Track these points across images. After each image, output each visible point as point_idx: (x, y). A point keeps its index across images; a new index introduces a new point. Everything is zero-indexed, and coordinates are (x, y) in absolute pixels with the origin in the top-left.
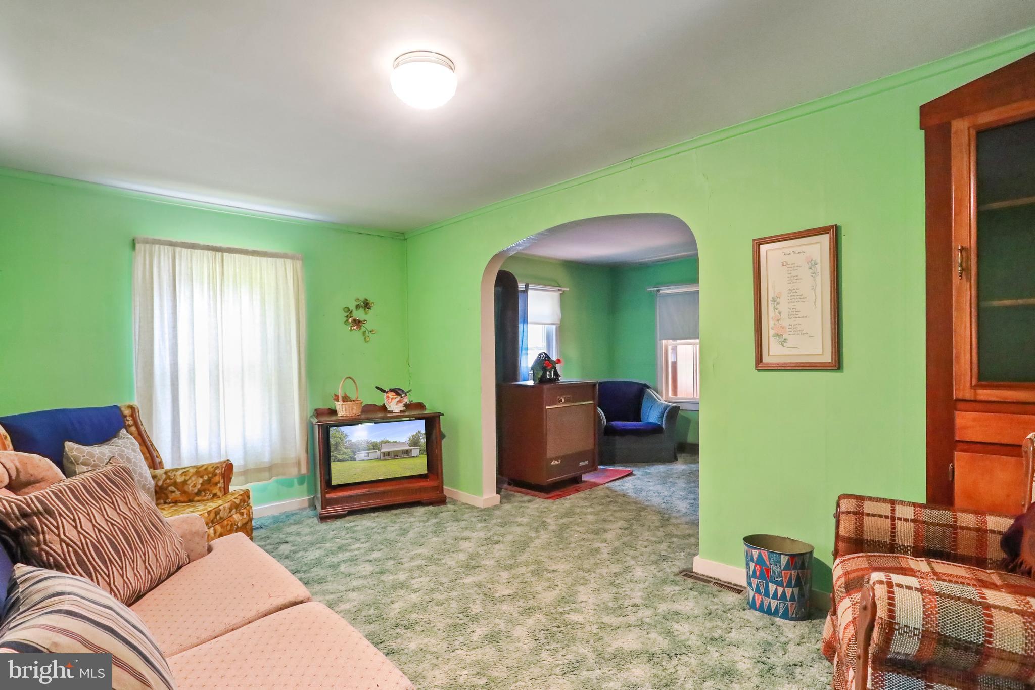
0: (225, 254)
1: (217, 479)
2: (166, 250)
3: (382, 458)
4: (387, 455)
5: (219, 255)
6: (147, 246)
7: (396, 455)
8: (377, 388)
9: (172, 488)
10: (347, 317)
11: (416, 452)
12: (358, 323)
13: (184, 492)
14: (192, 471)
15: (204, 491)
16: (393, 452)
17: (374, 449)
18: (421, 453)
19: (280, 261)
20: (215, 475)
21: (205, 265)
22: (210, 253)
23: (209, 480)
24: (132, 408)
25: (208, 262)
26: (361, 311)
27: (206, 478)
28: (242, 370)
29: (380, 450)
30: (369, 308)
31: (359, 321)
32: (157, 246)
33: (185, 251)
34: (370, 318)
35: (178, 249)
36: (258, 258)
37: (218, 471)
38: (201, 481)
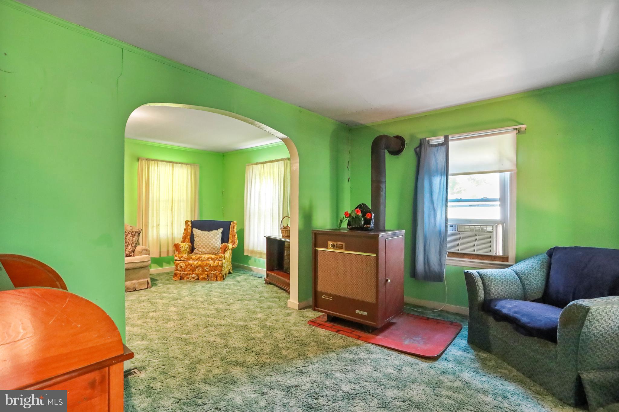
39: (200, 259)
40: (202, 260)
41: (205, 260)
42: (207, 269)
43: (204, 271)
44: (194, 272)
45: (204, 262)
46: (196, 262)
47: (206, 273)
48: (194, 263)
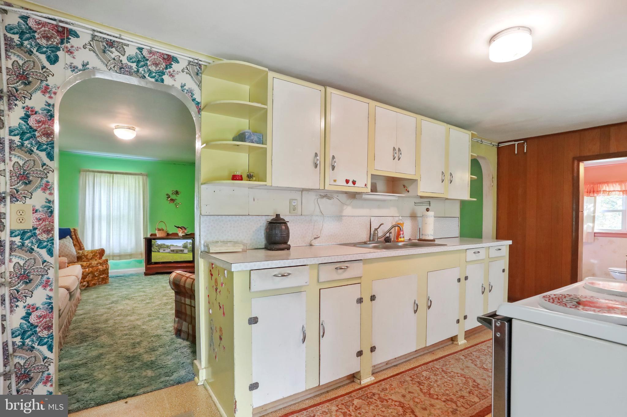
0: (114, 175)
1: (97, 254)
2: (92, 173)
3: (171, 252)
4: (173, 251)
5: (112, 175)
6: (84, 173)
7: (177, 252)
8: (175, 226)
9: (83, 257)
10: (167, 198)
11: (186, 251)
12: (172, 200)
13: (87, 258)
14: (90, 251)
15: (93, 258)
16: (176, 250)
17: (167, 248)
18: (189, 251)
19: (137, 177)
20: (96, 253)
21: (106, 179)
22: (108, 174)
23: (94, 255)
24: (74, 229)
25: (107, 177)
26: (175, 195)
27: (94, 254)
28: (120, 217)
29: (170, 248)
30: (178, 194)
31: (173, 200)
32: (88, 173)
33: (98, 174)
34: (178, 198)
35: (96, 173)
36: (128, 176)
37: (97, 252)
38: (92, 255)
39: (91, 265)
40: (92, 266)
41: (95, 265)
42: (97, 274)
43: (94, 276)
44: (85, 280)
45: (94, 268)
46: (87, 269)
47: (96, 278)
48: (86, 270)
